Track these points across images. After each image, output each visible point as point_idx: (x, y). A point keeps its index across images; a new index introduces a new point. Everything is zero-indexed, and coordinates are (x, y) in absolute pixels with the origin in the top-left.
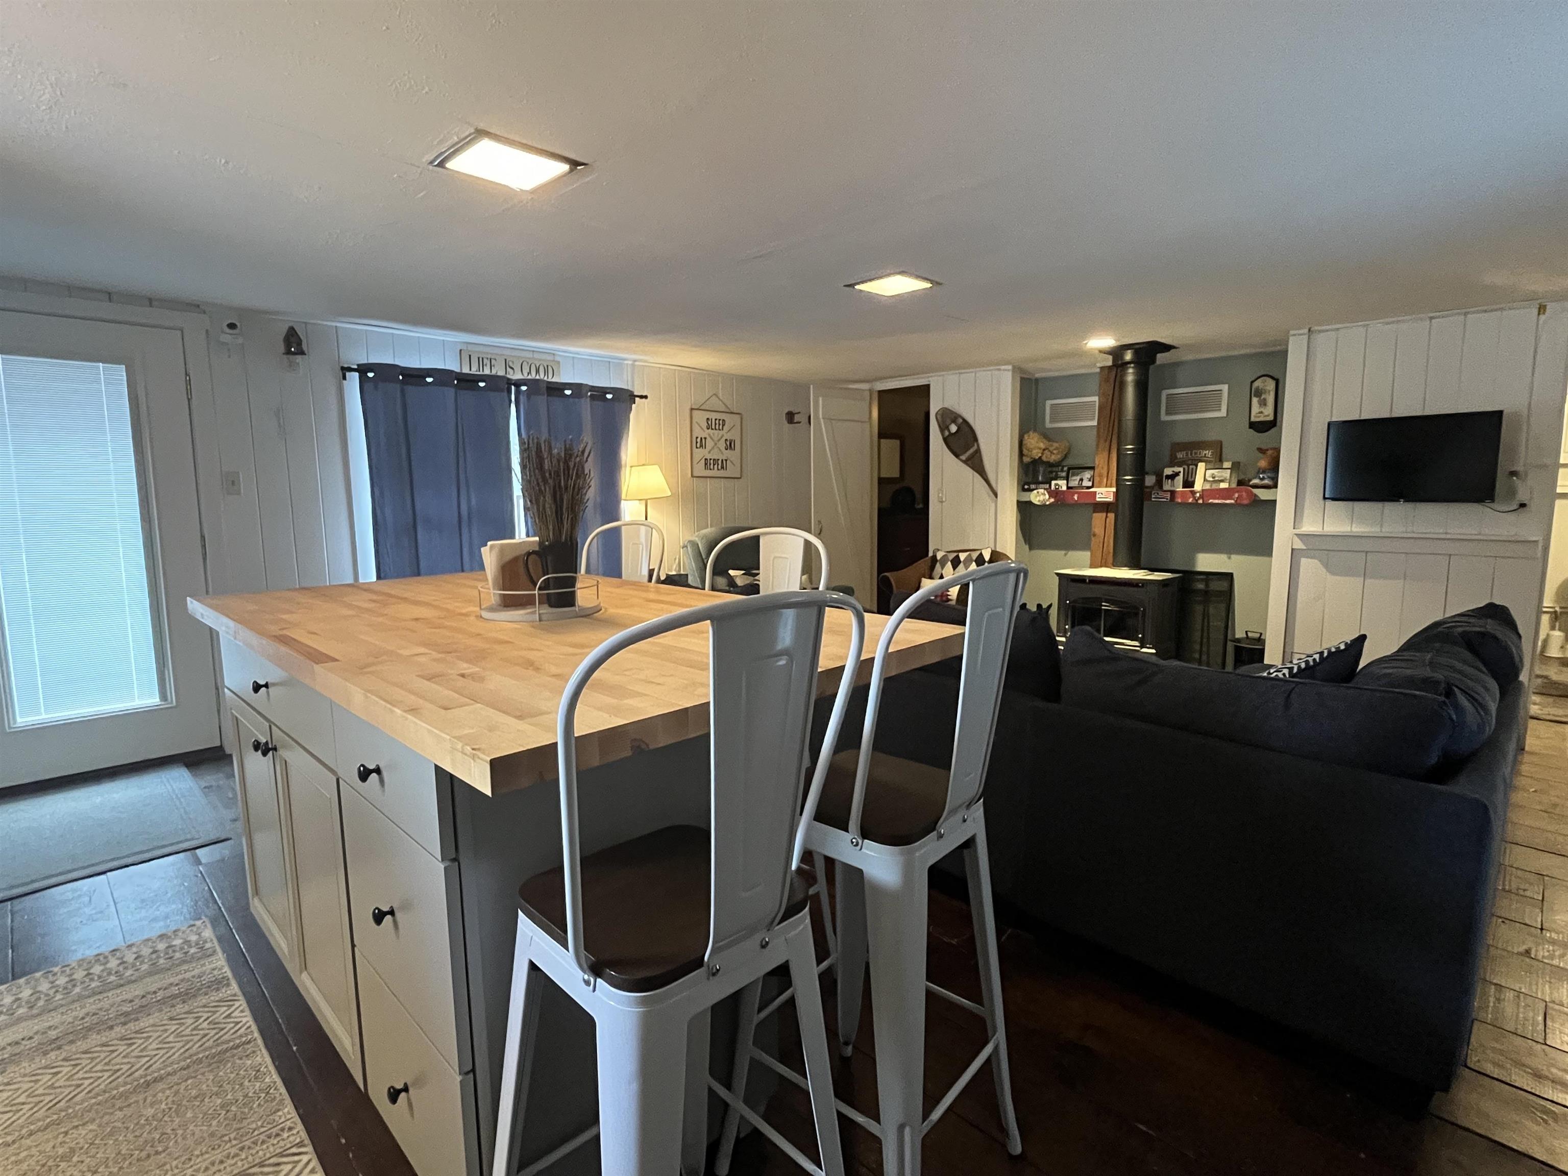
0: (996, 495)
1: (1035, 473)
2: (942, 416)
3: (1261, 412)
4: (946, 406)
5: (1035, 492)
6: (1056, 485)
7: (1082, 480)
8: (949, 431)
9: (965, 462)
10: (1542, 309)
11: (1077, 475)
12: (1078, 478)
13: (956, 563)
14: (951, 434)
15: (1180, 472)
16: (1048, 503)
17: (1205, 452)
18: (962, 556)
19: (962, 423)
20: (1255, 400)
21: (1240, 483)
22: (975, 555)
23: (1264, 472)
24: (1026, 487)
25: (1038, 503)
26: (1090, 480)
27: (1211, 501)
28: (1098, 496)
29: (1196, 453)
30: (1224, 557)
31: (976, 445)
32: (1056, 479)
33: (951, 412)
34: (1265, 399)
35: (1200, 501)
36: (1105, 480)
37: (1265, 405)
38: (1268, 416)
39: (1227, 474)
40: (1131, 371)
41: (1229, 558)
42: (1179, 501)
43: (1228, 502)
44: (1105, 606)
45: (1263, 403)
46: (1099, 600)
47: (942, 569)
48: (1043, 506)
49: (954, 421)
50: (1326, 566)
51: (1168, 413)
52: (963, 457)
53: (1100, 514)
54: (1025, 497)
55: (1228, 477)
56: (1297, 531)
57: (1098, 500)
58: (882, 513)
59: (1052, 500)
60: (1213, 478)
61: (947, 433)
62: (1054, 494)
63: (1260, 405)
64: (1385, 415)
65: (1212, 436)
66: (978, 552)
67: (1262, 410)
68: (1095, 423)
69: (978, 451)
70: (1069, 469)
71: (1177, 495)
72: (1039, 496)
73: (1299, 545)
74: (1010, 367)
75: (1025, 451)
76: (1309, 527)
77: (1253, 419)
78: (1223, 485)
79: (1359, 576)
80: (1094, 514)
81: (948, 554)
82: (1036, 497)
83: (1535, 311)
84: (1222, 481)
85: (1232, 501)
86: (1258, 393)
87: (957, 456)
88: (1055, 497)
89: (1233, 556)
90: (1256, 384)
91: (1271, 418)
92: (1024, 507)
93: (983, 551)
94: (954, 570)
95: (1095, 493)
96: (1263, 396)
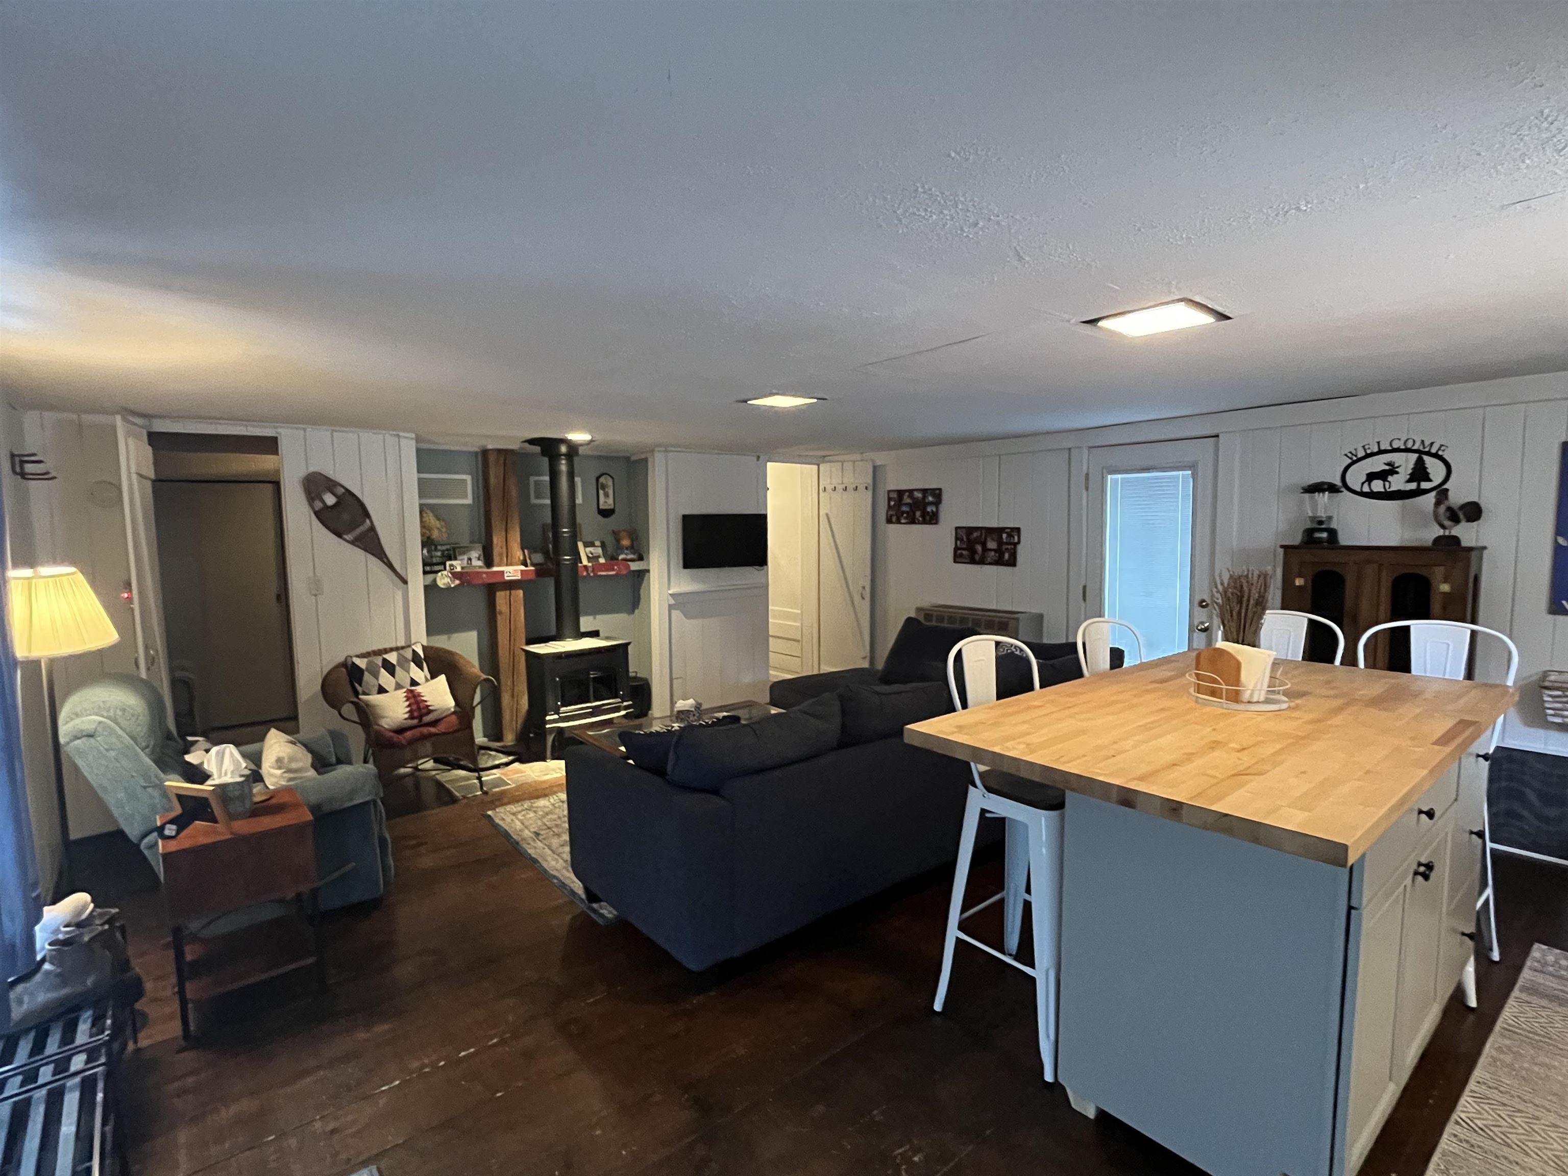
0: (405, 582)
2: (309, 481)
3: (606, 502)
5: (440, 574)
7: (470, 559)
8: (323, 502)
9: (352, 543)
11: (464, 554)
12: (466, 557)
14: (326, 507)
16: (452, 586)
18: (392, 658)
19: (344, 494)
20: (601, 492)
21: (612, 558)
22: (409, 654)
23: (627, 549)
24: (431, 569)
25: (444, 586)
26: (479, 559)
27: (599, 573)
28: (506, 575)
31: (368, 521)
32: (450, 560)
33: (325, 478)
34: (607, 492)
35: (593, 575)
37: (608, 496)
38: (610, 505)
39: (599, 551)
41: (595, 618)
43: (611, 573)
44: (593, 675)
48: (449, 589)
49: (330, 490)
50: (685, 614)
51: (537, 497)
52: (349, 537)
53: (503, 592)
54: (431, 580)
55: (602, 554)
56: (670, 592)
57: (507, 578)
59: (457, 582)
60: (592, 554)
61: (321, 507)
62: (455, 575)
63: (605, 496)
68: (469, 501)
69: (372, 529)
70: (452, 548)
76: (679, 588)
77: (601, 507)
78: (602, 560)
80: (497, 593)
81: (370, 659)
82: (441, 579)
84: (599, 557)
85: (614, 573)
86: (604, 487)
87: (339, 535)
88: (459, 579)
90: (602, 480)
91: (612, 507)
92: (431, 590)
93: (414, 647)
94: (393, 676)
95: (503, 572)
96: (606, 490)
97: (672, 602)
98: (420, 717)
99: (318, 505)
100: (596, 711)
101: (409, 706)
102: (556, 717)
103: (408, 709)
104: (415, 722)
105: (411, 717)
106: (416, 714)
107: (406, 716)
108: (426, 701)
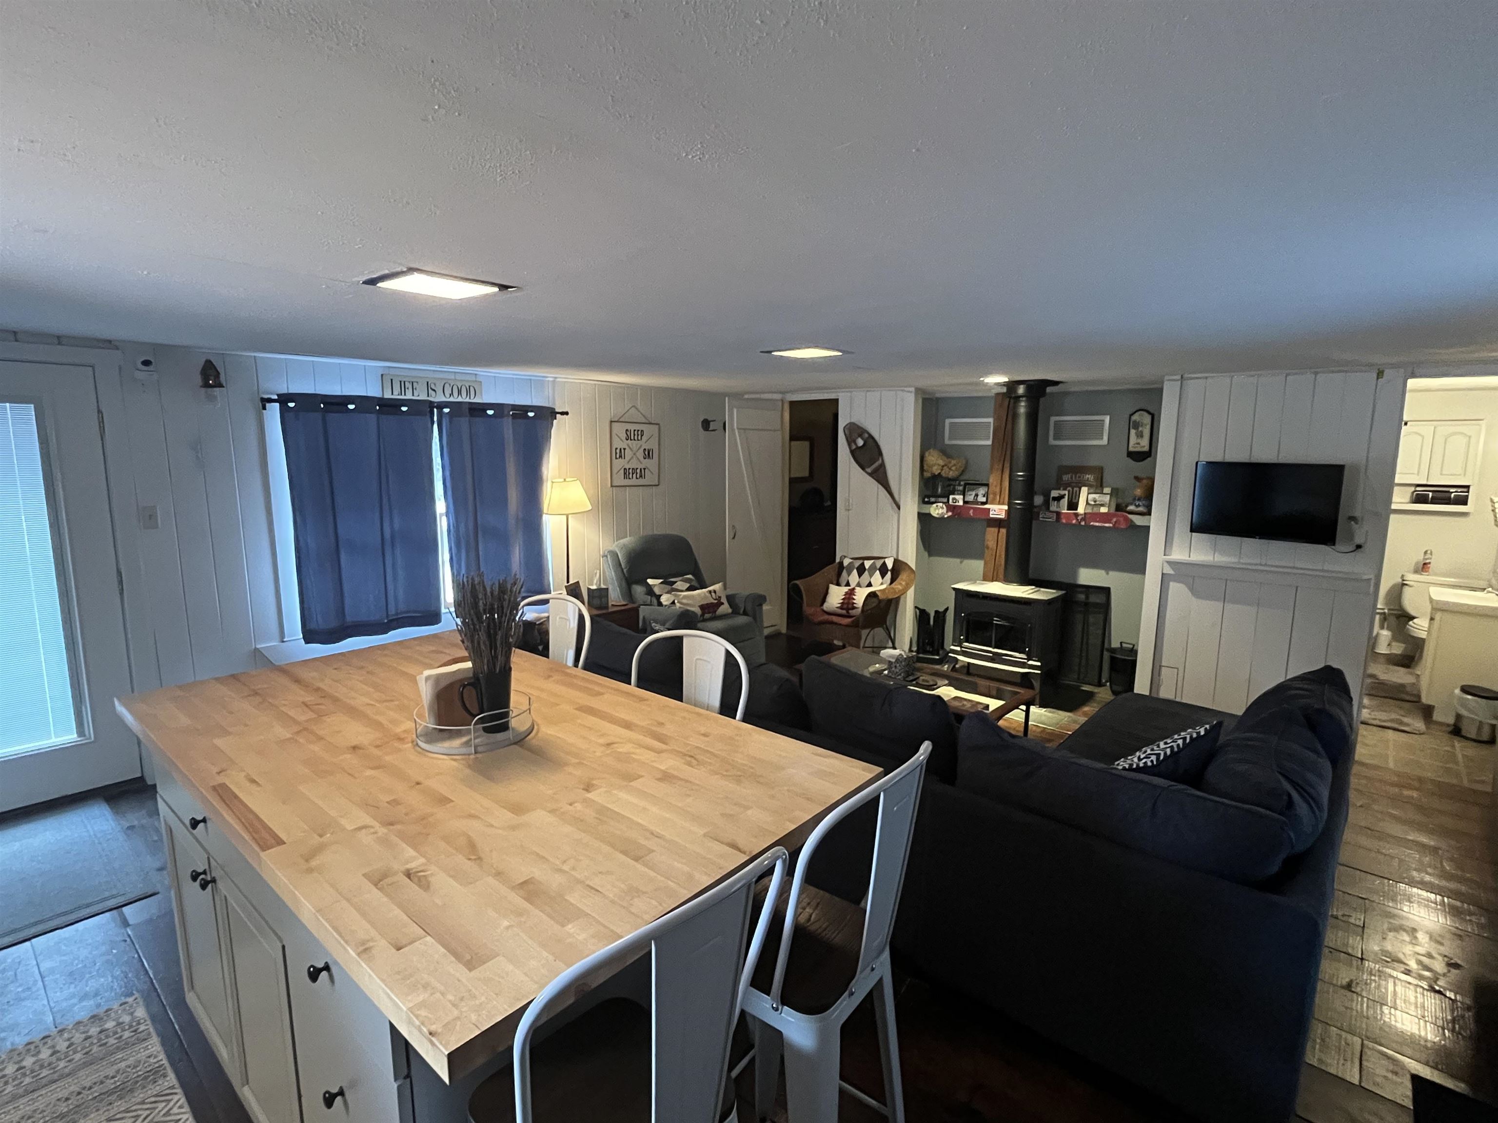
0: (899, 508)
1: (935, 488)
2: (850, 430)
3: (1138, 444)
4: (852, 421)
5: (935, 505)
6: (954, 499)
7: (977, 495)
8: (856, 444)
9: (870, 474)
10: (1380, 374)
11: (973, 490)
12: (974, 493)
13: (861, 570)
14: (858, 448)
15: (1065, 495)
16: (946, 516)
17: (1087, 476)
18: (868, 564)
19: (867, 438)
20: (1133, 432)
21: (1119, 508)
22: (879, 563)
23: (1139, 500)
24: (926, 500)
25: (937, 516)
26: (984, 496)
27: (1092, 523)
28: (991, 513)
29: (1079, 477)
30: (1102, 572)
31: (880, 459)
32: (953, 494)
33: (859, 427)
34: (1142, 432)
35: (1083, 523)
36: (998, 497)
37: (1142, 436)
38: (1144, 447)
39: (1107, 498)
40: (1023, 404)
41: (1108, 574)
42: (1064, 521)
43: (1107, 525)
44: (996, 621)
45: (1140, 435)
46: (991, 616)
47: (849, 576)
48: (941, 519)
49: (860, 436)
50: (1192, 590)
51: (1056, 438)
52: (869, 470)
53: (993, 529)
54: (926, 509)
55: (1108, 502)
56: (1166, 558)
57: (991, 516)
58: (792, 511)
59: (950, 514)
60: (1095, 502)
61: (854, 447)
62: (952, 507)
63: (1138, 437)
64: (1247, 461)
65: (1093, 462)
66: (882, 561)
67: (1139, 441)
68: (989, 442)
69: (883, 465)
70: (966, 485)
71: (1062, 517)
72: (938, 510)
73: (1168, 570)
74: (913, 389)
75: (925, 467)
76: (1178, 554)
77: (1131, 449)
78: (1104, 510)
79: (1217, 600)
80: (988, 529)
81: (854, 561)
82: (935, 510)
83: (1375, 376)
84: (1102, 505)
85: (1111, 525)
86: (1136, 425)
87: (863, 468)
88: (953, 511)
89: (1111, 573)
90: (1135, 417)
91: (1146, 449)
92: (924, 519)
93: (886, 560)
94: (860, 577)
95: (989, 509)
96: (1140, 429)
98: (848, 610)
100: (996, 658)
101: (843, 599)
102: (958, 649)
103: (842, 601)
104: (844, 612)
105: (841, 608)
106: (845, 606)
107: (839, 605)
108: (854, 599)
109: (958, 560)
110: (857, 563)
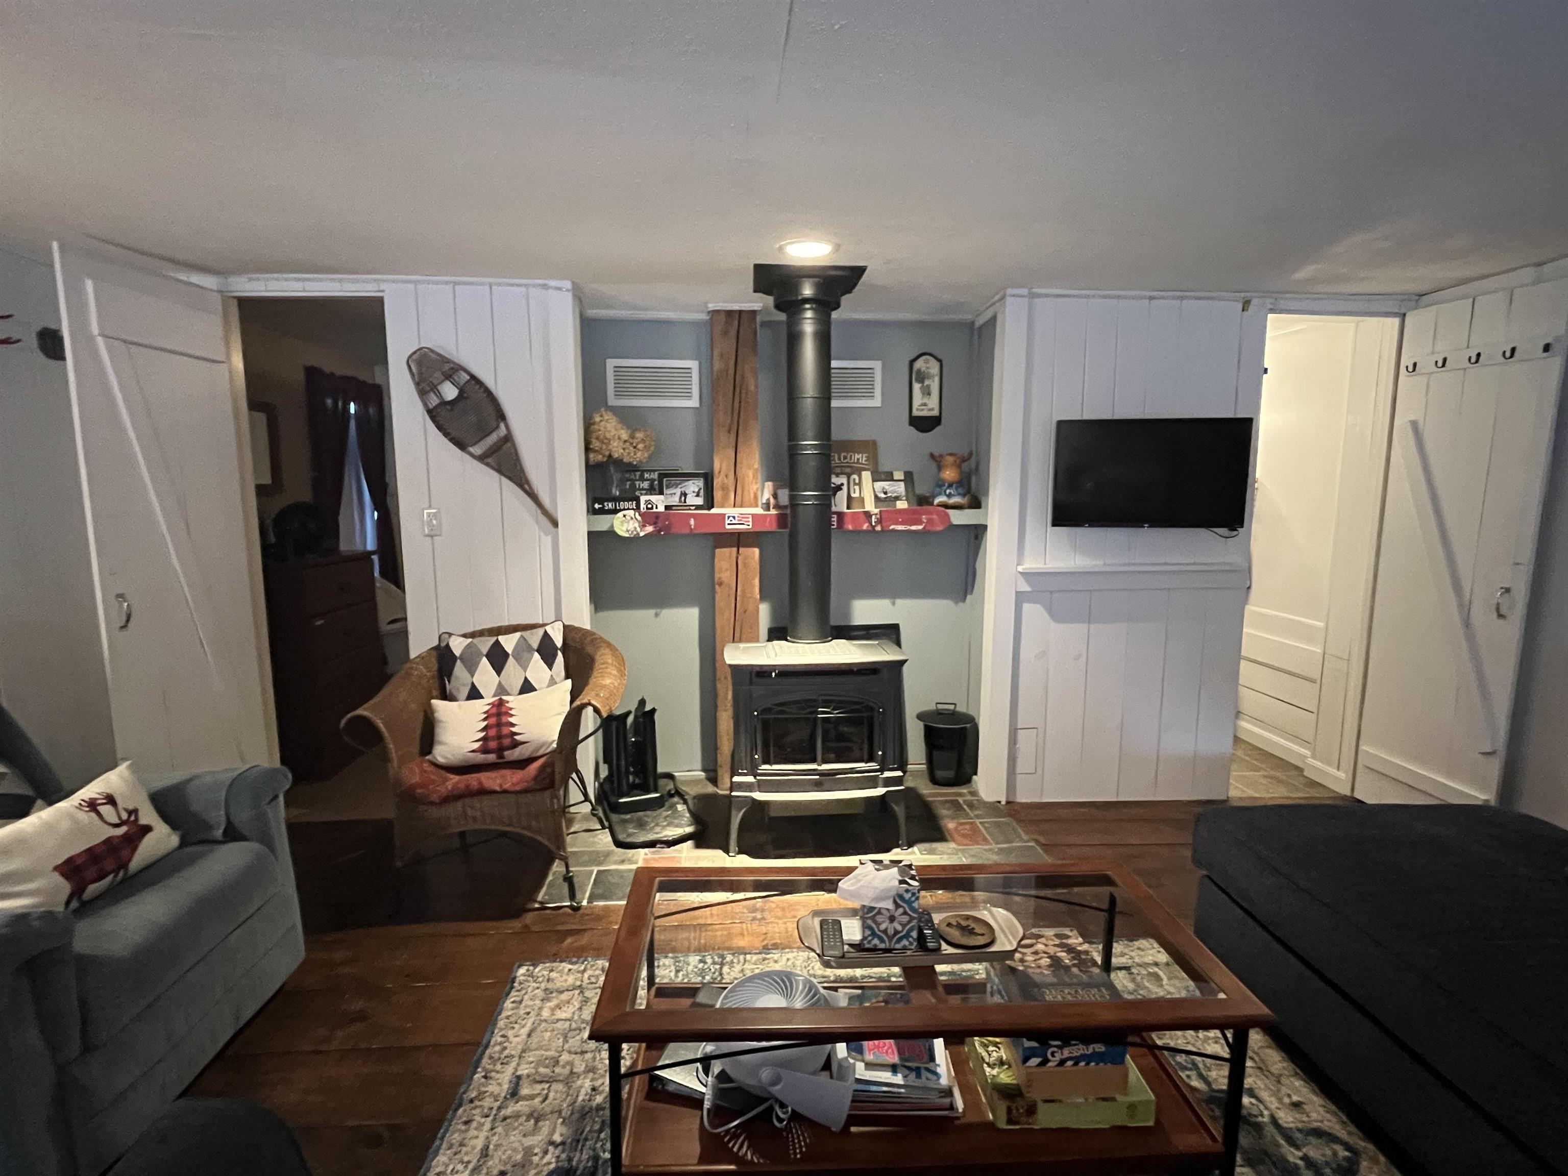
0: (555, 524)
1: (607, 484)
2: (419, 363)
3: (925, 405)
5: (620, 514)
6: (648, 502)
7: (684, 494)
8: (439, 395)
9: (481, 458)
10: (1246, 304)
11: (677, 485)
12: (678, 491)
13: (498, 658)
14: (444, 403)
15: (842, 484)
16: (642, 534)
17: (857, 456)
18: (509, 642)
19: (468, 382)
20: (917, 386)
21: (924, 501)
22: (535, 638)
23: (950, 486)
24: (597, 506)
25: (627, 535)
26: (698, 495)
27: (892, 527)
28: (727, 522)
29: (845, 458)
30: (886, 602)
31: (502, 426)
32: (643, 493)
33: (443, 359)
34: (928, 386)
35: (878, 528)
36: (732, 494)
37: (929, 394)
38: (932, 409)
39: (901, 488)
41: (894, 604)
42: (850, 527)
43: (914, 528)
44: (824, 713)
46: (812, 705)
47: (473, 675)
48: (636, 539)
49: (448, 377)
50: (1050, 611)
52: (477, 450)
53: (726, 551)
54: (602, 523)
55: (904, 494)
56: (1020, 569)
57: (728, 527)
59: (650, 529)
60: (885, 493)
62: (649, 517)
65: (860, 434)
66: (535, 632)
67: (925, 400)
68: (694, 402)
69: (508, 438)
70: (662, 476)
71: (847, 519)
72: (627, 523)
74: (568, 284)
75: (595, 444)
76: (1031, 564)
77: (915, 413)
78: (902, 505)
80: (717, 551)
82: (622, 522)
83: (1240, 306)
84: (897, 498)
85: (920, 527)
87: (461, 445)
88: (655, 523)
89: (899, 602)
92: (600, 542)
93: (549, 629)
94: (499, 673)
95: (723, 516)
96: (927, 383)
97: (1025, 587)
98: (500, 751)
99: (434, 401)
100: (825, 781)
101: (484, 729)
102: (750, 779)
103: (482, 734)
104: (492, 757)
105: (484, 750)
106: (493, 745)
107: (476, 745)
108: (513, 725)
109: (652, 612)
110: (485, 644)
